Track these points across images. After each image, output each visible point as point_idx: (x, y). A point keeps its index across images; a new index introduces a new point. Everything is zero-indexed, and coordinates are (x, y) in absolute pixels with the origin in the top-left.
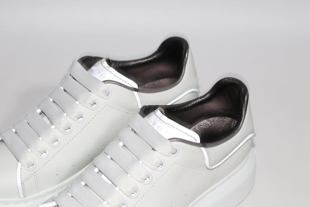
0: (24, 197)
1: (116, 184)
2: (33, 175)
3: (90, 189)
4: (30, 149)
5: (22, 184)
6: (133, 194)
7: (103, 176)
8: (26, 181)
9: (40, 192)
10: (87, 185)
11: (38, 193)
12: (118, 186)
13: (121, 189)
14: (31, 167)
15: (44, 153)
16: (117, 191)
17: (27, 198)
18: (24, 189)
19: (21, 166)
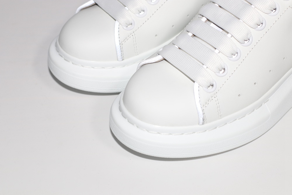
0: (123, 60)
1: (227, 31)
2: (132, 35)
3: (198, 39)
4: (128, 8)
5: (120, 44)
6: (245, 41)
7: (212, 25)
8: (125, 41)
9: (138, 55)
10: (195, 36)
11: (136, 55)
12: (230, 33)
13: (233, 35)
14: (129, 26)
15: (142, 12)
16: (229, 38)
17: (126, 61)
18: (122, 51)
19: (119, 25)
